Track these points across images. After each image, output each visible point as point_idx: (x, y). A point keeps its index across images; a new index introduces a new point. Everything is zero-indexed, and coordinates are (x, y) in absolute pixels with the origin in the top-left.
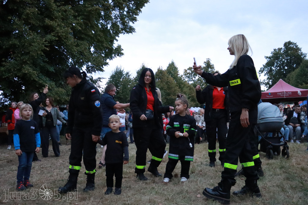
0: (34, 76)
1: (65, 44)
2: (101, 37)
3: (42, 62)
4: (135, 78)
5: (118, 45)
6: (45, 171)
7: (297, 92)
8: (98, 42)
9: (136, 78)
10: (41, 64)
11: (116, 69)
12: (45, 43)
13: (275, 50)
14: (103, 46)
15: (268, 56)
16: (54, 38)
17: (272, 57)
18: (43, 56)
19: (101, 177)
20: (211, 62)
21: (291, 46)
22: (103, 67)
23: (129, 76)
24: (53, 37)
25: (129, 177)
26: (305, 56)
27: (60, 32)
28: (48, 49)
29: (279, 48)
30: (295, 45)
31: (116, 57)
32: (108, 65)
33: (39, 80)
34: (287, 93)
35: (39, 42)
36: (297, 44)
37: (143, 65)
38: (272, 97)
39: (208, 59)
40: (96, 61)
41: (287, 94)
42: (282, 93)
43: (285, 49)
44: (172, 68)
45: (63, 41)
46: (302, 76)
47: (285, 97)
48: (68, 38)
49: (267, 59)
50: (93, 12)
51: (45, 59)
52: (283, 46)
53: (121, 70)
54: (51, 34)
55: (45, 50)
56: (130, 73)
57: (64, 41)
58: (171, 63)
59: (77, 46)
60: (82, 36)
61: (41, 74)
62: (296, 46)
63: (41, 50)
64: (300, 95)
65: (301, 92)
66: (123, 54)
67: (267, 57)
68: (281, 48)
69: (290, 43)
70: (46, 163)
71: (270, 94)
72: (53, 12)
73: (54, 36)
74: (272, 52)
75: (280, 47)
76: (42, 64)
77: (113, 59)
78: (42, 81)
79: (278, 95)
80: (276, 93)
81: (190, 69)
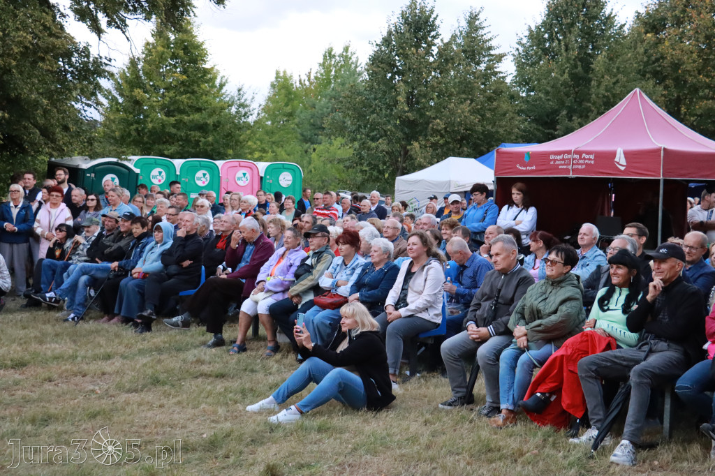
7: (614, 154)
23: (477, 29)
34: (580, 158)
38: (532, 171)
41: (581, 161)
42: (567, 156)
47: (571, 175)
56: (482, 17)
64: (623, 168)
71: (527, 159)
79: (552, 163)
80: (546, 155)
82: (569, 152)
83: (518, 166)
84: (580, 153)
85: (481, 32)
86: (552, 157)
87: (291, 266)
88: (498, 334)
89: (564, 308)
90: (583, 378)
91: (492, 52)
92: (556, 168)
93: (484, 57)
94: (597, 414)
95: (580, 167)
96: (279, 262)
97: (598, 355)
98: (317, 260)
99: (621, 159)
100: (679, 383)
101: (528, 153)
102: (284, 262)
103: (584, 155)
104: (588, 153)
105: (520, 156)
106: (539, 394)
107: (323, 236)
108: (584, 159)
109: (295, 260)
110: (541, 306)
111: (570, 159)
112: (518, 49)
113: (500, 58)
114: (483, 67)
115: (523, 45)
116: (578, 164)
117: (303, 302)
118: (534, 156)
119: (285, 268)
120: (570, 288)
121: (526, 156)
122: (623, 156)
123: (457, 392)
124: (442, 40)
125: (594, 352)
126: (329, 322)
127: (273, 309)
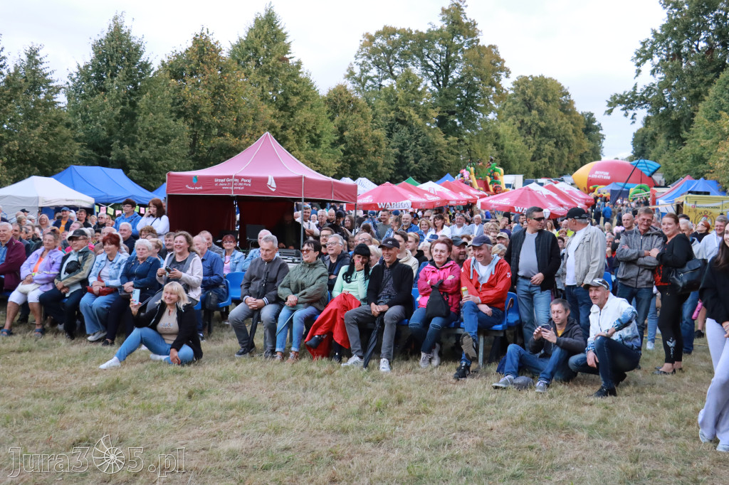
4: (82, 66)
7: (266, 180)
9: (87, 67)
20: (466, 10)
23: (37, 63)
34: (240, 181)
38: (200, 191)
41: (240, 184)
42: (228, 180)
47: (233, 194)
56: (41, 53)
58: (263, 14)
64: (273, 190)
71: (195, 181)
79: (216, 185)
80: (211, 179)
81: (387, 32)
82: (230, 177)
83: (187, 186)
84: (239, 178)
85: (41, 67)
86: (216, 180)
87: (53, 263)
88: (270, 302)
89: (319, 281)
90: (348, 324)
91: (51, 85)
92: (220, 188)
93: (44, 88)
94: (357, 347)
95: (239, 188)
96: (40, 260)
97: (354, 310)
98: (83, 258)
99: (272, 184)
100: (411, 322)
101: (195, 177)
102: (45, 260)
103: (242, 180)
104: (246, 178)
105: (190, 178)
106: (316, 336)
107: (84, 239)
108: (243, 182)
109: (56, 259)
110: (305, 281)
111: (231, 182)
112: (68, 83)
113: (57, 90)
114: (42, 96)
115: (73, 80)
116: (238, 186)
117: (72, 291)
118: (202, 180)
119: (48, 266)
120: (321, 268)
121: (194, 178)
122: (273, 181)
123: (244, 344)
124: (8, 71)
125: (351, 308)
126: (106, 306)
127: (43, 299)
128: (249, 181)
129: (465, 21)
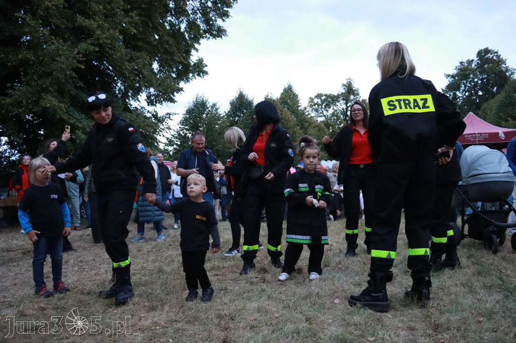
0: (60, 112)
1: (111, 58)
2: (170, 45)
3: (72, 88)
5: (198, 58)
6: (86, 267)
8: (165, 54)
10: (72, 92)
11: (195, 98)
12: (78, 56)
13: (461, 63)
14: (173, 60)
15: (451, 74)
16: (92, 48)
17: (457, 75)
18: (74, 78)
19: (178, 275)
21: (490, 56)
22: (174, 95)
23: (217, 109)
24: (91, 46)
25: (223, 275)
26: (513, 73)
27: (102, 38)
28: (83, 67)
29: (468, 60)
30: (496, 54)
31: (195, 78)
32: (182, 92)
33: (70, 119)
35: (67, 55)
36: (499, 53)
37: (240, 92)
39: (349, 79)
40: (163, 85)
42: (473, 135)
43: (479, 61)
44: (289, 95)
45: (107, 52)
46: (507, 107)
47: (477, 143)
48: (115, 47)
49: (449, 78)
50: (156, 4)
51: (78, 83)
52: (476, 56)
53: (203, 100)
54: (88, 42)
55: (78, 68)
57: (109, 53)
59: (131, 60)
60: (139, 44)
61: (71, 109)
62: (498, 57)
63: (70, 68)
64: (503, 139)
65: (505, 133)
66: (206, 73)
67: (449, 76)
68: (473, 60)
69: (487, 51)
70: (87, 254)
72: (89, 5)
73: (92, 44)
74: (456, 67)
75: (471, 59)
76: (74, 92)
77: (191, 81)
78: (74, 120)
81: (319, 96)
82: (475, 134)
84: (481, 134)
86: (466, 136)
92: (469, 140)
103: (483, 135)
104: (485, 133)
111: (476, 136)
116: (480, 138)
122: (503, 134)
128: (487, 135)
129: (354, 89)
